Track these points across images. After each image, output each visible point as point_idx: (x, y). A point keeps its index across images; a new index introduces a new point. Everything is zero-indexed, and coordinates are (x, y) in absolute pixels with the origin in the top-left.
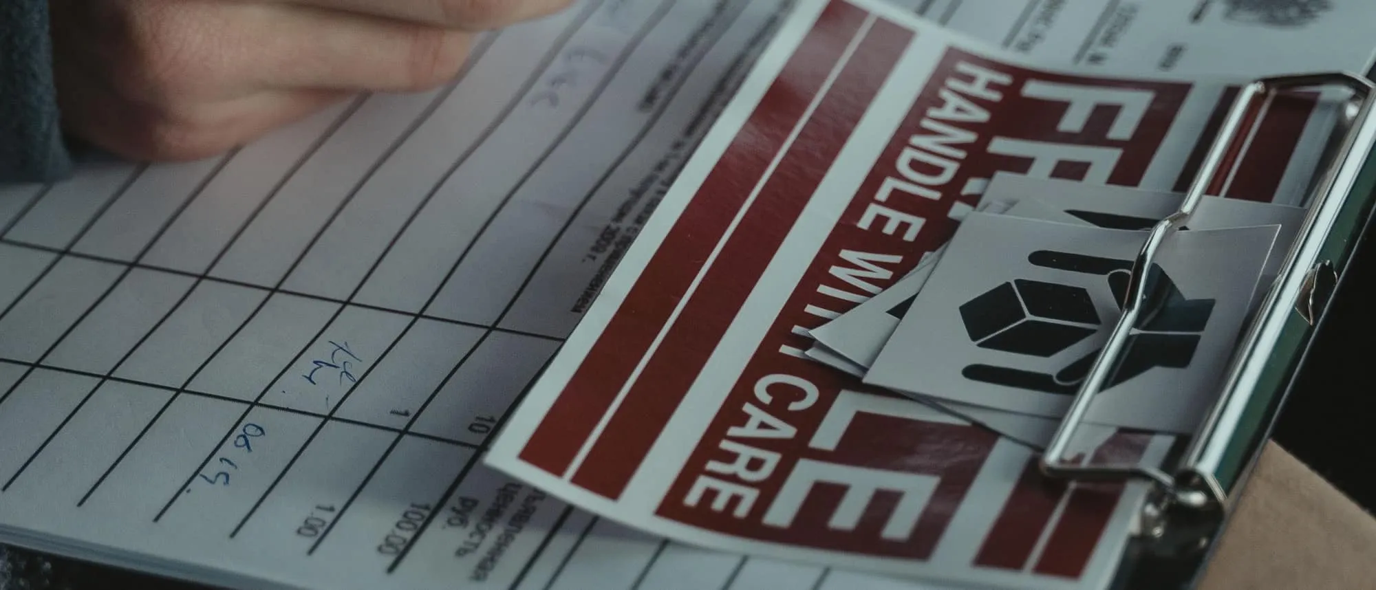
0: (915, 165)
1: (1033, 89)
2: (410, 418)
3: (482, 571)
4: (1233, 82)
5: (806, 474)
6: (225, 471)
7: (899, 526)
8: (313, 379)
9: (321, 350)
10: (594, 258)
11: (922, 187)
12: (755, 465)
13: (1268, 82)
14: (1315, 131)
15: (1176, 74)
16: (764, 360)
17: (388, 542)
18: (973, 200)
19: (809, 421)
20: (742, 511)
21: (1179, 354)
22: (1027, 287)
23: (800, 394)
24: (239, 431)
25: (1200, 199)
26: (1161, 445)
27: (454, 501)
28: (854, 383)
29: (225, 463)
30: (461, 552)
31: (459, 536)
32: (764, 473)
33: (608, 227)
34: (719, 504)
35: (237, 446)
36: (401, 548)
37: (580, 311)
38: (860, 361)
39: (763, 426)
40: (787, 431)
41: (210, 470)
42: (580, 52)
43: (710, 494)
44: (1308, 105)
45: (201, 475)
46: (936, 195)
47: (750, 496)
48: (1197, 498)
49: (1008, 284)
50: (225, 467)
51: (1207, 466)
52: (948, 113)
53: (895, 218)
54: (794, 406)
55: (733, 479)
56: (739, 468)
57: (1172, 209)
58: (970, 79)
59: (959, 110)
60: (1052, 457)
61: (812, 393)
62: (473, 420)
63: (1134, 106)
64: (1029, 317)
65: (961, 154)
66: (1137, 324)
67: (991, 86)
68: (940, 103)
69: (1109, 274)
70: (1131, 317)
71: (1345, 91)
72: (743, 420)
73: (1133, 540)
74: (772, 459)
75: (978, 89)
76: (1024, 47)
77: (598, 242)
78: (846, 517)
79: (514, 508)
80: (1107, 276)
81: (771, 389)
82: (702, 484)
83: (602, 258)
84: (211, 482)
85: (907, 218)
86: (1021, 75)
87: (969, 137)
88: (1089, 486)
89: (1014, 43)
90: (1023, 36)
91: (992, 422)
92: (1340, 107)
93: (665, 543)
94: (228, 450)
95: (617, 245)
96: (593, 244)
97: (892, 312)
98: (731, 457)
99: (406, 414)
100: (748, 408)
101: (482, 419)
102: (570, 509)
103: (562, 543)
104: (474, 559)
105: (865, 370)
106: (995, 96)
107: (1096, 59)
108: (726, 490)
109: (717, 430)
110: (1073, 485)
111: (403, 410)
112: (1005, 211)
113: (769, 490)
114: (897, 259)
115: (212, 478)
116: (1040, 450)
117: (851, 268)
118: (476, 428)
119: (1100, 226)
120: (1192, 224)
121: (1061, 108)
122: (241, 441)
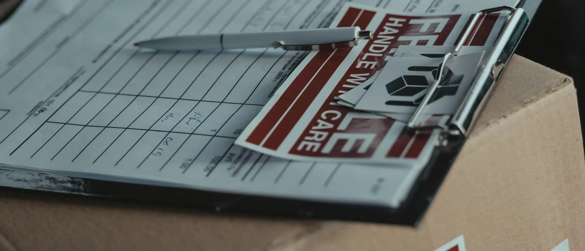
0: (375, 48)
1: (412, 22)
2: (216, 132)
3: (235, 173)
4: (473, 13)
5: (336, 137)
6: (160, 152)
7: (363, 149)
8: (188, 123)
9: (192, 115)
10: (275, 81)
11: (377, 54)
12: (320, 136)
13: (484, 11)
14: (498, 24)
15: (456, 13)
16: (325, 106)
17: (207, 168)
18: (392, 55)
19: (337, 123)
20: (315, 150)
21: (452, 91)
22: (407, 77)
23: (335, 115)
24: (165, 140)
25: (461, 47)
26: (445, 118)
27: (228, 154)
28: (351, 110)
29: (160, 150)
30: (229, 169)
31: (228, 165)
32: (322, 139)
33: (280, 72)
34: (308, 149)
35: (164, 144)
36: (211, 169)
37: (270, 97)
38: (354, 103)
39: (323, 125)
40: (330, 126)
41: (155, 152)
42: (275, 24)
43: (306, 146)
44: (496, 17)
45: (153, 154)
46: (381, 55)
47: (318, 145)
48: (456, 133)
49: (401, 77)
50: (160, 151)
51: (460, 123)
52: (386, 32)
53: (368, 63)
54: (334, 119)
55: (313, 141)
56: (315, 138)
57: (452, 50)
58: (393, 22)
59: (389, 31)
60: (411, 125)
61: (339, 114)
62: (235, 131)
63: (443, 23)
64: (407, 85)
65: (389, 43)
66: (440, 84)
67: (400, 23)
68: (384, 30)
69: (432, 71)
70: (438, 82)
71: (508, 12)
72: (317, 124)
73: (436, 148)
74: (325, 134)
75: (395, 24)
76: (410, 10)
77: (277, 76)
78: (347, 148)
79: (246, 155)
80: (431, 72)
81: (326, 115)
82: (303, 143)
83: (278, 81)
84: (155, 155)
85: (371, 63)
86: (409, 18)
87: (392, 38)
88: (422, 132)
89: (407, 10)
90: (410, 7)
91: (393, 116)
92: (506, 17)
93: (290, 161)
94: (161, 146)
95: (282, 77)
96: (275, 77)
97: (365, 88)
98: (313, 135)
99: (215, 131)
100: (319, 121)
101: (239, 130)
102: (262, 155)
103: (258, 165)
104: (232, 171)
105: (355, 105)
106: (401, 25)
107: (432, 11)
108: (310, 145)
109: (309, 128)
110: (417, 132)
111: (214, 130)
112: (401, 56)
113: (324, 143)
114: (368, 74)
115: (155, 154)
116: (407, 123)
117: (354, 79)
118: (236, 133)
119: (431, 57)
120: (459, 54)
121: (421, 25)
122: (165, 143)
